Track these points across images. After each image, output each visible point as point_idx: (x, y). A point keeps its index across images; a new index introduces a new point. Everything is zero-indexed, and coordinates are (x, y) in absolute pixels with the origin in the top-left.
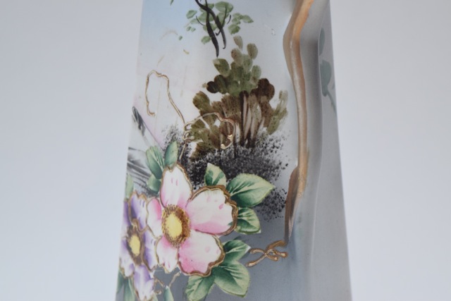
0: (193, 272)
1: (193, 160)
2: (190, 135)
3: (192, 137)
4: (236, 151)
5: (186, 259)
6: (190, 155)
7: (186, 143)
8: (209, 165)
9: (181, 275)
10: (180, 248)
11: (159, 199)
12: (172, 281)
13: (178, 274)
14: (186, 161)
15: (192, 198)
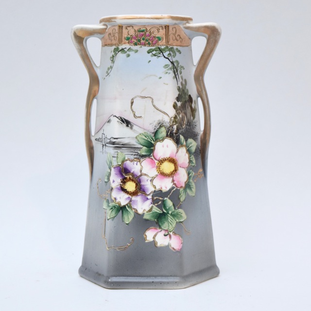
0: (181, 187)
1: (176, 134)
2: (173, 122)
3: (174, 123)
4: (186, 128)
5: (178, 182)
6: (174, 132)
7: (172, 126)
8: (181, 135)
9: (177, 189)
10: (174, 177)
11: (152, 157)
12: (170, 194)
13: (174, 189)
14: (173, 135)
15: (177, 152)
